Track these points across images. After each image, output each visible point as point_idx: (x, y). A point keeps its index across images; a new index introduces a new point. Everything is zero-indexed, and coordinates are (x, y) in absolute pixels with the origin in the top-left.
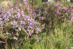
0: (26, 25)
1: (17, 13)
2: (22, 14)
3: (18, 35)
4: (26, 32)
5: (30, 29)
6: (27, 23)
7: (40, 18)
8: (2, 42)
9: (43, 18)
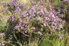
0: (50, 21)
1: (41, 10)
2: (45, 10)
3: (42, 30)
4: (50, 28)
5: (54, 25)
6: (51, 19)
7: (60, 15)
8: (27, 35)
9: (63, 16)
